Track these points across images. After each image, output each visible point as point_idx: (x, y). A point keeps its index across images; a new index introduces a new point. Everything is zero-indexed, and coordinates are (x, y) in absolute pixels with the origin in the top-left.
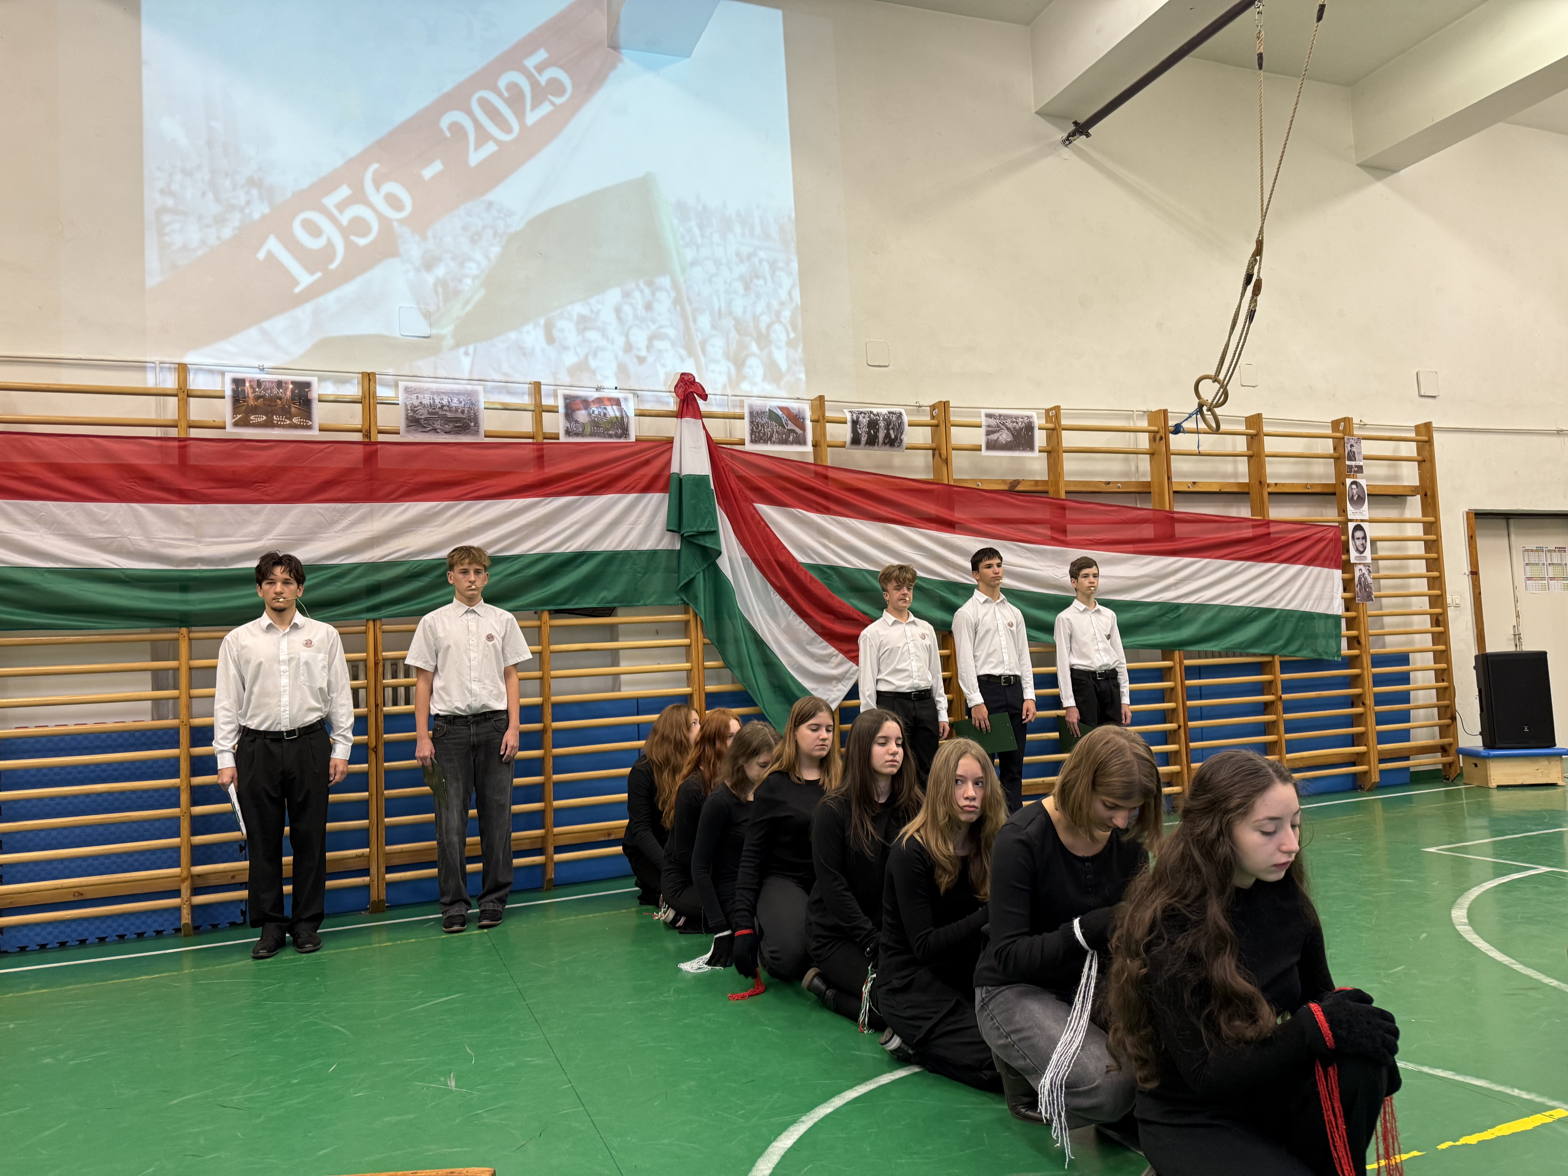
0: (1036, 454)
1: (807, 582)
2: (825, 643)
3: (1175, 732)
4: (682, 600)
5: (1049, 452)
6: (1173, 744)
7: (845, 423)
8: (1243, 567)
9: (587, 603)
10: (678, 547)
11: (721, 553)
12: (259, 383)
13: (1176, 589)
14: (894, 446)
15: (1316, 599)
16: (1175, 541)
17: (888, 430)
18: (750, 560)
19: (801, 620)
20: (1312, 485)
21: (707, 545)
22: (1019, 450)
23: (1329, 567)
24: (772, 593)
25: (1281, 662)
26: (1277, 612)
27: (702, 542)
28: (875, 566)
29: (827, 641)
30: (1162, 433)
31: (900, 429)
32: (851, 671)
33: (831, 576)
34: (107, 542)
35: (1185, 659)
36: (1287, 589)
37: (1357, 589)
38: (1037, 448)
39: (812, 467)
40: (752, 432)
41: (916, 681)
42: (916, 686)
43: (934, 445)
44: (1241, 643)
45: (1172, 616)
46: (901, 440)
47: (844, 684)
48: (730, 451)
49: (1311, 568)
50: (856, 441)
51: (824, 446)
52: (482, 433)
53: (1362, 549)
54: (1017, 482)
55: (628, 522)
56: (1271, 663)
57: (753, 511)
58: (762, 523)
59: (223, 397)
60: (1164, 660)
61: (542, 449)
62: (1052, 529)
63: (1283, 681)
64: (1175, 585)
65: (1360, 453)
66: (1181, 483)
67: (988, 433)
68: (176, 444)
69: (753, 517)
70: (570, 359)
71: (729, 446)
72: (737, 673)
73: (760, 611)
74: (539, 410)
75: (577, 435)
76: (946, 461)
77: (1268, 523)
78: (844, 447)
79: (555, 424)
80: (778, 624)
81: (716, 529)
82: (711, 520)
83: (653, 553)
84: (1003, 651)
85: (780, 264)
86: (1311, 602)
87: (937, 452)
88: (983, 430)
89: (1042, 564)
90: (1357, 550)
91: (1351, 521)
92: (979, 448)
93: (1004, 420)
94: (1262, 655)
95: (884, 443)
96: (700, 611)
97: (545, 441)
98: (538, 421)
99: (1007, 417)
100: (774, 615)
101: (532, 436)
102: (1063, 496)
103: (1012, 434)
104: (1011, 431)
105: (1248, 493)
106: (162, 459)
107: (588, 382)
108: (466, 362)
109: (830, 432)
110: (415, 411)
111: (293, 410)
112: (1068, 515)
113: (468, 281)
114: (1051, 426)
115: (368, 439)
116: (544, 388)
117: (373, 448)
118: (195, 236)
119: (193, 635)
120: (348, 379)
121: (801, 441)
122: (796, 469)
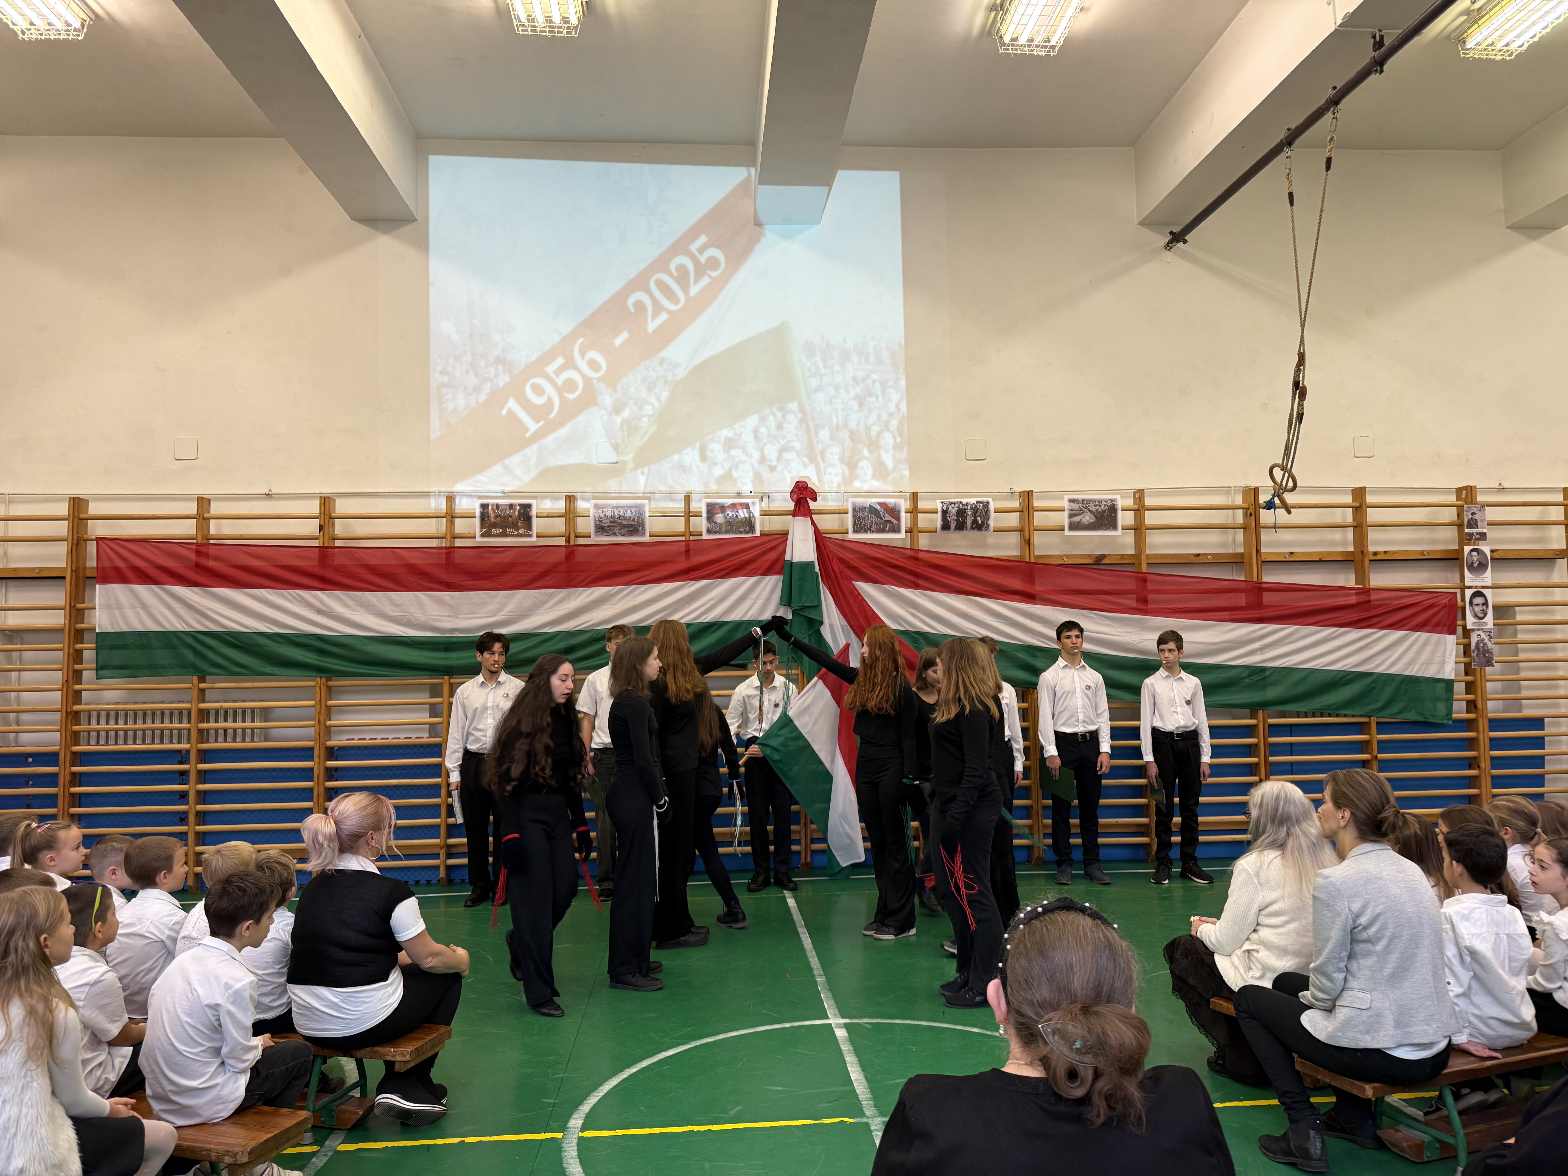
0: (1119, 532)
5: (1134, 530)
8: (1338, 632)
11: (823, 622)
12: (498, 506)
13: (1261, 654)
15: (1423, 664)
16: (1263, 609)
18: (848, 627)
20: (1429, 552)
21: (812, 616)
22: (1102, 529)
23: (1441, 632)
25: (1378, 723)
26: (1375, 676)
27: (807, 614)
30: (1253, 509)
34: (403, 618)
35: (1269, 718)
36: (1387, 654)
37: (1474, 655)
38: (1121, 527)
40: (854, 524)
43: (1020, 528)
44: (1333, 704)
45: (1255, 678)
46: (988, 525)
48: (834, 540)
49: (1418, 633)
51: (916, 532)
52: (647, 534)
53: (1481, 615)
54: (1103, 556)
55: (751, 599)
56: (1368, 723)
57: (852, 588)
58: (860, 598)
59: (475, 517)
60: (1250, 718)
62: (1133, 599)
63: (1379, 742)
64: (1262, 649)
65: (1482, 521)
66: (1273, 553)
68: (444, 551)
69: (852, 593)
70: (718, 472)
74: (688, 514)
76: (1029, 540)
77: (1368, 591)
78: (934, 532)
79: (701, 524)
81: (819, 603)
82: (816, 596)
85: (891, 383)
86: (1417, 667)
87: (1023, 534)
88: (1066, 514)
89: (1122, 630)
90: (1476, 616)
91: (1470, 587)
92: (1062, 529)
94: (1361, 716)
97: (692, 538)
98: (687, 523)
99: (1090, 501)
101: (683, 535)
102: (1145, 568)
103: (1095, 516)
104: (1094, 514)
105: (1353, 561)
106: (436, 562)
107: (731, 489)
108: (642, 479)
109: (923, 521)
110: (601, 521)
111: (519, 524)
112: (1150, 586)
113: (645, 419)
114: (1136, 507)
115: (569, 542)
116: (694, 497)
117: (571, 549)
118: (461, 402)
119: (452, 681)
120: (557, 499)
121: (896, 530)
122: (890, 553)
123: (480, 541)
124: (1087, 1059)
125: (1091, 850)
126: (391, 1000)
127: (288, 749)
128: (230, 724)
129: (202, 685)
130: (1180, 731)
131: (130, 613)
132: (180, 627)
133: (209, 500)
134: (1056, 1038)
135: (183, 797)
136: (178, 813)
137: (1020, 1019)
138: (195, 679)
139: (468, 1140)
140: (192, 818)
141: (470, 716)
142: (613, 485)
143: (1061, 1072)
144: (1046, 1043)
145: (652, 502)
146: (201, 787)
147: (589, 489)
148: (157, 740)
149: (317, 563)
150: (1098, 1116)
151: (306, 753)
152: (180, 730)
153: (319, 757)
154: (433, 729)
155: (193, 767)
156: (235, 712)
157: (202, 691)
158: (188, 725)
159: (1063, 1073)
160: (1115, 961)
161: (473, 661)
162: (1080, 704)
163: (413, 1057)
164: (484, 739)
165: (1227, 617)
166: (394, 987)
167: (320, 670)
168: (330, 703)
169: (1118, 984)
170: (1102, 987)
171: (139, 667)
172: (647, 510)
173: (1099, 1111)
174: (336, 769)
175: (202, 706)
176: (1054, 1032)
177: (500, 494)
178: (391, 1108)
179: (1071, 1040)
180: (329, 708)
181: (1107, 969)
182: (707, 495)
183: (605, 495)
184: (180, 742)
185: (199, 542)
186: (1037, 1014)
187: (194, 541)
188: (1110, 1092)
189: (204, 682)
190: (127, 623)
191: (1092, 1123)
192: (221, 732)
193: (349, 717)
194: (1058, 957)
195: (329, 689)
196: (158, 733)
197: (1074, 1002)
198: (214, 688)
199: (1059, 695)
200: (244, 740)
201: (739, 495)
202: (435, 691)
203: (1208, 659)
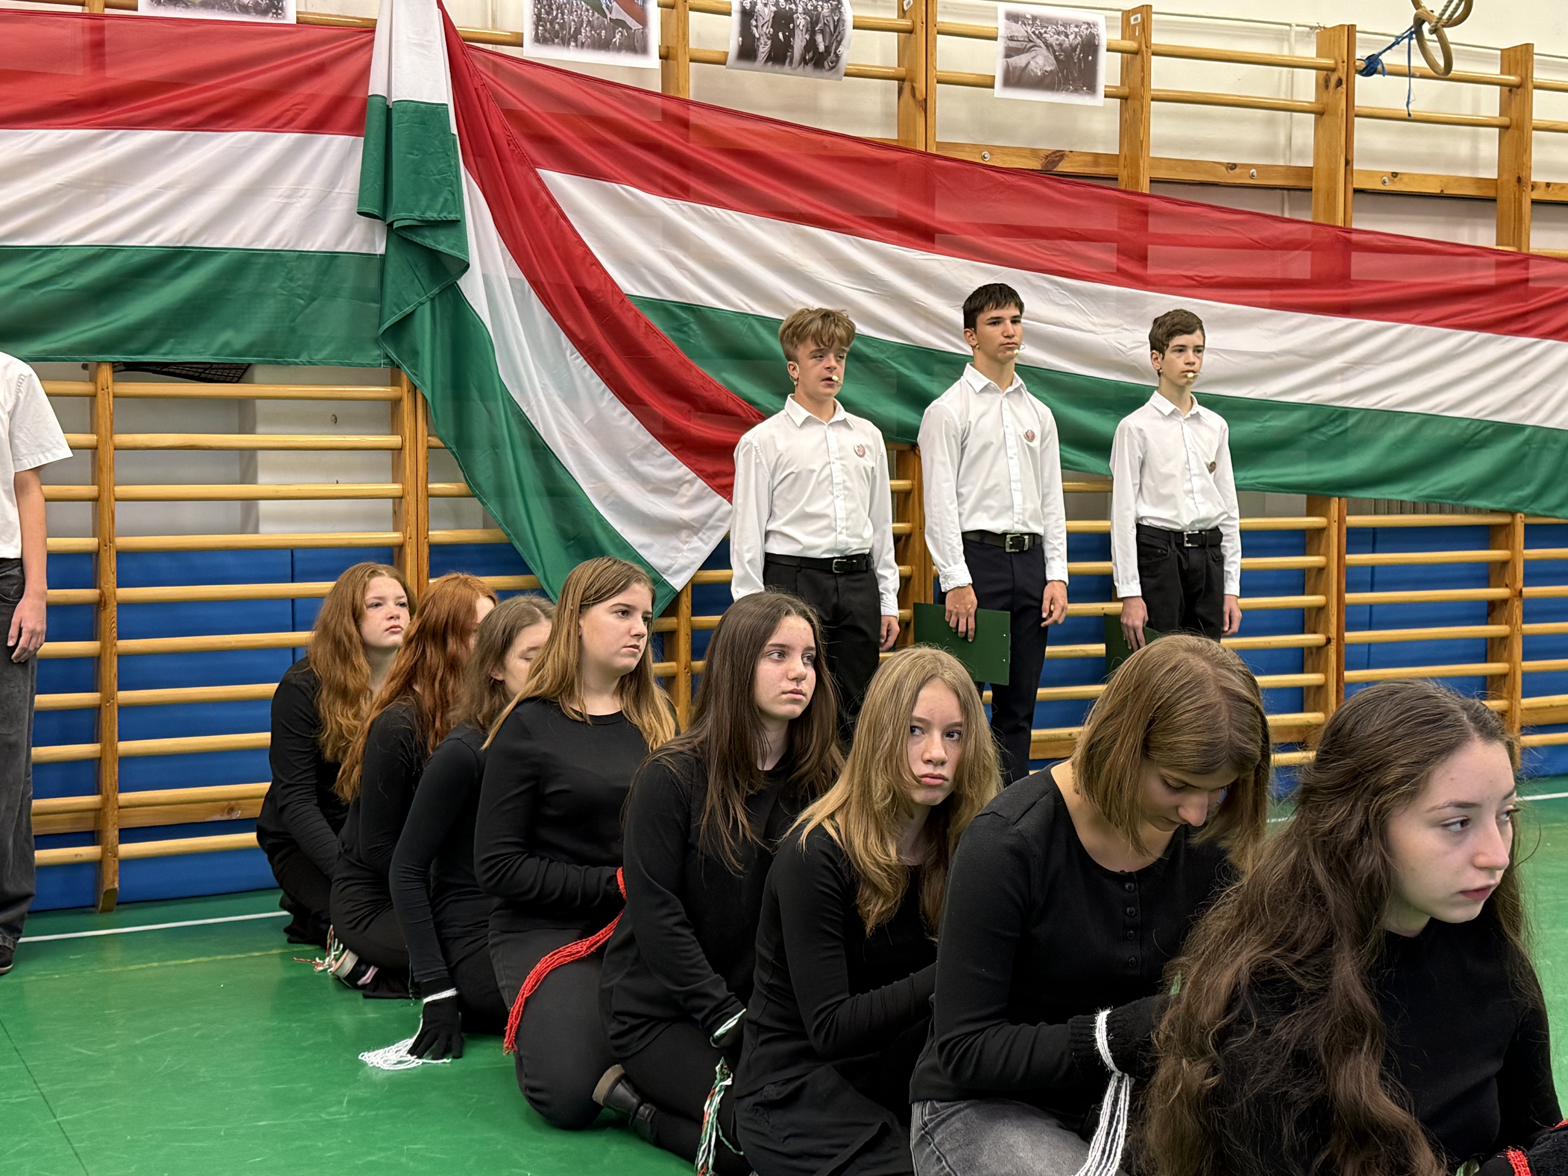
0: (1099, 100)
1: (639, 334)
2: (671, 457)
3: (1319, 649)
4: (388, 357)
5: (1124, 98)
6: (1314, 671)
7: (729, 14)
8: (1474, 341)
9: (192, 353)
10: (381, 249)
11: (468, 266)
13: (1342, 381)
14: (823, 67)
16: (1351, 286)
17: (813, 33)
18: (527, 284)
19: (625, 409)
21: (441, 248)
22: (1067, 90)
24: (568, 353)
25: (1527, 527)
26: (1527, 432)
27: (429, 242)
28: (775, 310)
29: (675, 452)
30: (1342, 73)
31: (836, 34)
32: (718, 514)
33: (686, 325)
35: (1350, 513)
38: (1101, 89)
39: (658, 101)
40: (539, 20)
41: (842, 538)
42: (842, 547)
43: (902, 71)
44: (1456, 488)
45: (1331, 431)
46: (838, 57)
47: (704, 537)
48: (491, 57)
50: (747, 52)
51: (683, 59)
54: (1060, 156)
55: (280, 192)
56: (1507, 528)
57: (535, 183)
58: (554, 210)
60: (1309, 514)
61: (102, 28)
62: (1120, 252)
63: (1527, 563)
64: (1342, 372)
66: (1370, 174)
67: (1010, 53)
69: (535, 197)
71: (489, 47)
72: (494, 508)
73: (544, 388)
76: (924, 105)
77: (1526, 260)
78: (723, 63)
80: (579, 415)
81: (458, 216)
82: (450, 197)
83: (331, 258)
84: (1013, 486)
87: (907, 86)
88: (999, 46)
89: (1096, 320)
92: (989, 82)
93: (1043, 27)
94: (1493, 512)
95: (804, 61)
96: (423, 382)
99: (1047, 22)
100: (570, 397)
102: (1145, 188)
103: (1056, 58)
105: (1494, 200)
109: (697, 31)
112: (1153, 225)
114: (1133, 46)
121: (636, 46)
122: (626, 104)
203: (1252, 388)
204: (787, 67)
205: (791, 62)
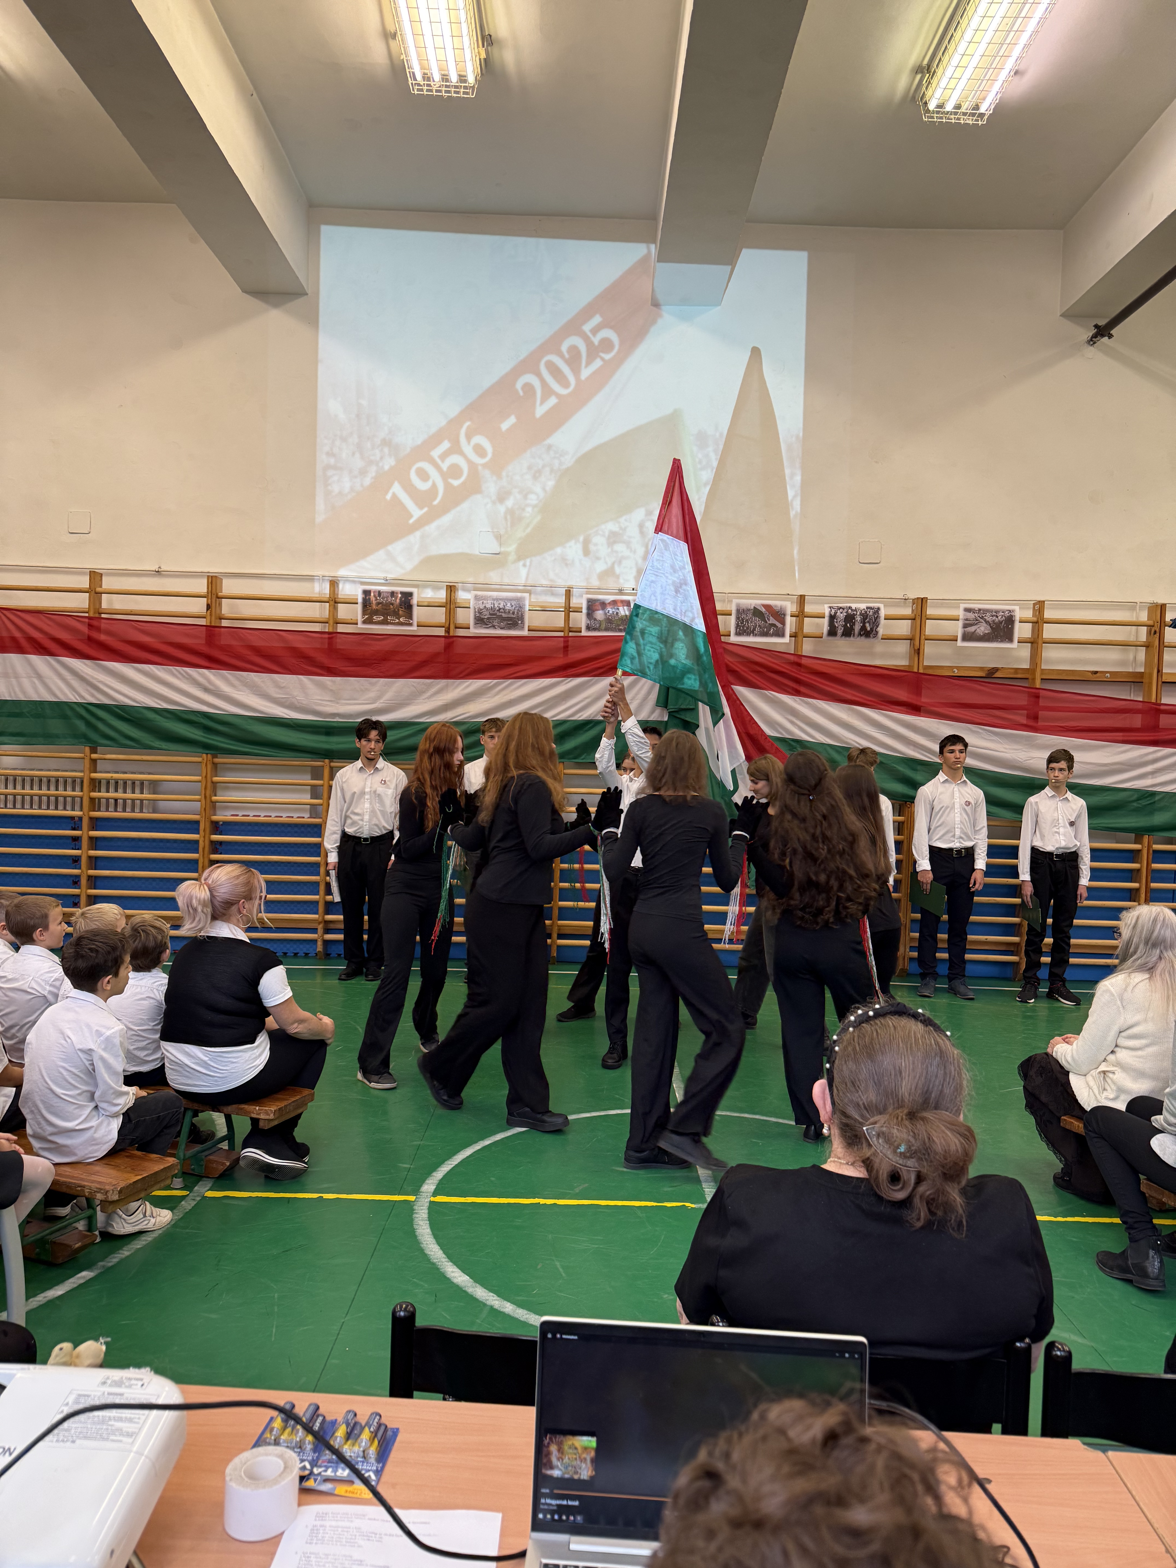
0: (1016, 644)
5: (1030, 643)
7: (824, 617)
10: (666, 719)
11: (699, 726)
12: (380, 593)
13: (1152, 778)
16: (1159, 732)
17: (864, 623)
21: (688, 719)
22: (997, 641)
27: (683, 717)
28: (839, 743)
30: (1159, 628)
34: (285, 700)
35: (1154, 843)
38: (1017, 640)
39: (790, 657)
40: (738, 627)
43: (911, 637)
45: (1145, 802)
46: (877, 632)
51: (801, 637)
52: (526, 628)
54: (996, 669)
57: (731, 692)
59: (357, 603)
60: (1135, 843)
61: (568, 641)
62: (1023, 715)
64: (1153, 773)
68: (327, 636)
74: (569, 610)
75: (595, 629)
76: (918, 652)
78: (820, 638)
79: (580, 620)
87: (913, 643)
88: (960, 624)
89: (1007, 747)
92: (955, 639)
95: (860, 635)
97: (571, 634)
98: (567, 619)
99: (986, 611)
101: (562, 629)
102: (1039, 683)
103: (991, 627)
104: (990, 624)
106: (318, 646)
107: (612, 584)
108: (523, 572)
109: (809, 625)
110: (480, 613)
111: (401, 612)
112: (1042, 703)
113: (529, 509)
114: (1035, 619)
115: (449, 633)
116: (575, 592)
117: (451, 640)
118: (347, 485)
119: (333, 764)
120: (438, 588)
121: (780, 633)
122: (772, 658)
123: (361, 627)
124: (911, 1163)
125: (957, 966)
126: (257, 1062)
127: (175, 822)
128: (120, 795)
129: (94, 756)
130: (1060, 852)
131: (26, 682)
132: (72, 698)
133: (101, 575)
134: (880, 1141)
135: (75, 861)
136: (71, 876)
137: (845, 1120)
138: (87, 749)
139: (326, 1196)
140: (84, 881)
141: (348, 798)
142: (494, 577)
143: (884, 1174)
144: (870, 1145)
145: (532, 596)
146: (93, 853)
147: (471, 580)
148: (52, 806)
149: (204, 642)
150: (919, 1219)
151: (192, 826)
152: (73, 798)
153: (204, 830)
154: (314, 810)
155: (85, 833)
156: (125, 783)
157: (94, 762)
158: (81, 794)
159: (885, 1175)
160: (945, 1067)
161: (352, 746)
162: (958, 819)
163: (276, 1116)
164: (361, 823)
165: (1121, 738)
166: (260, 1050)
167: (206, 747)
168: (215, 779)
169: (947, 1091)
170: (931, 1094)
171: (34, 735)
172: (527, 603)
173: (919, 1215)
174: (221, 843)
175: (94, 775)
176: (878, 1135)
177: (383, 581)
178: (255, 1161)
179: (896, 1144)
180: (214, 784)
181: (936, 1076)
182: (588, 590)
183: (486, 586)
184: (73, 809)
185: (92, 615)
186: (862, 1116)
187: (87, 615)
188: (932, 1197)
189: (96, 753)
190: (24, 693)
191: (912, 1226)
192: (112, 801)
193: (234, 793)
194: (887, 1061)
195: (215, 765)
196: (52, 799)
197: (900, 1106)
198: (105, 759)
199: (936, 809)
200: (133, 811)
201: (621, 592)
202: (316, 774)
203: (1096, 780)
204: (852, 638)
205: (854, 636)
